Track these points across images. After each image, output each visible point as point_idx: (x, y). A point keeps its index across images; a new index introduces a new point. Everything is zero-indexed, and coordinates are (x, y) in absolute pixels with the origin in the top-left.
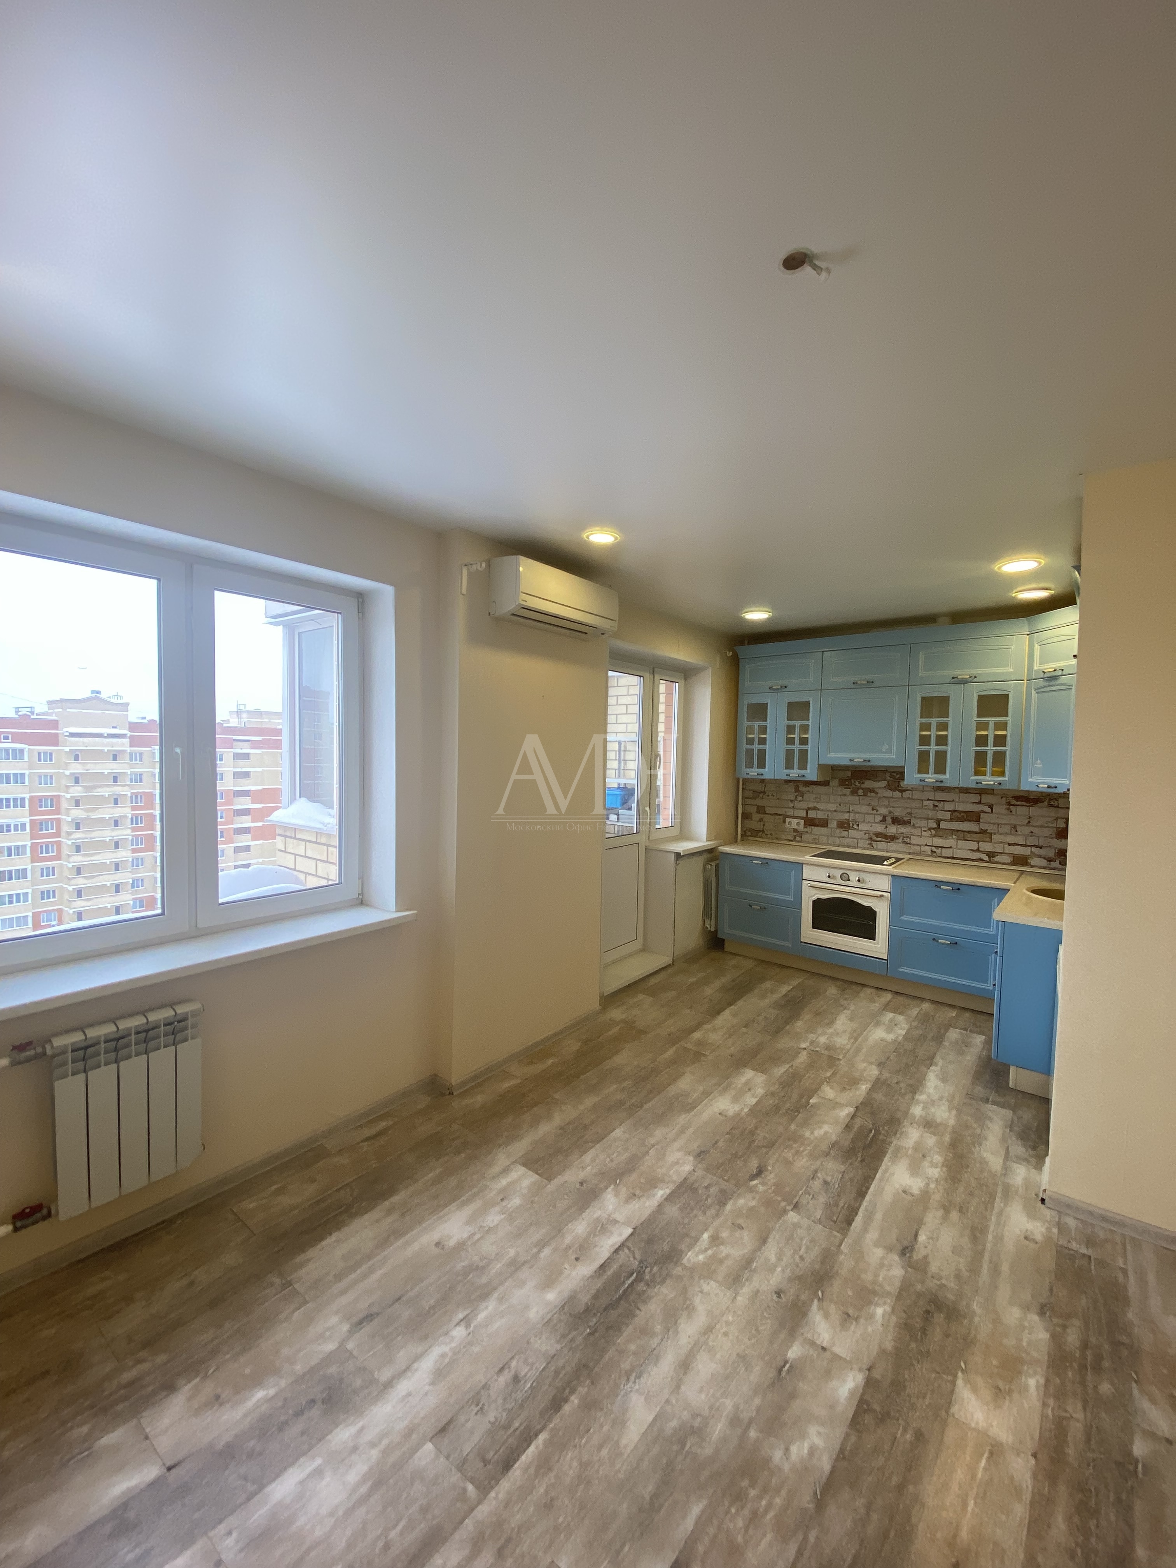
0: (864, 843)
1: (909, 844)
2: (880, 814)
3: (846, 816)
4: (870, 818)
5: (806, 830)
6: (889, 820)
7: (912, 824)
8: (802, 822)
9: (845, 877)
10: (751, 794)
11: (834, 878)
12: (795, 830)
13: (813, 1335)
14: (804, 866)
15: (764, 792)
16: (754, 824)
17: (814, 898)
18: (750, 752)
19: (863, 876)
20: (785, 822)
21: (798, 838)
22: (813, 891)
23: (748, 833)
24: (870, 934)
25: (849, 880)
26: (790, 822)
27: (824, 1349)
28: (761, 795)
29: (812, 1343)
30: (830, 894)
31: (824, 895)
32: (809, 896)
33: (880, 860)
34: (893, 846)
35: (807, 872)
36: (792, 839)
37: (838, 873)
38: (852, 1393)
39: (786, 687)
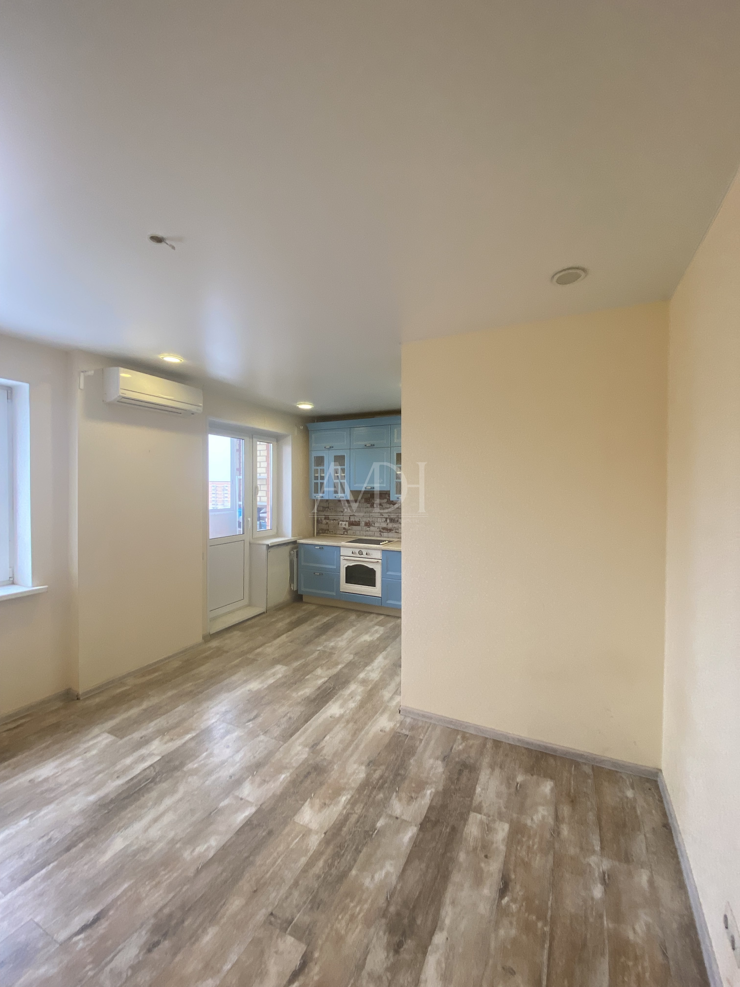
0: (378, 534)
1: (398, 533)
2: (384, 517)
3: (369, 519)
4: (379, 520)
5: (349, 528)
6: (388, 521)
7: (399, 522)
8: (347, 523)
9: (361, 553)
10: (321, 509)
11: (355, 553)
12: (344, 528)
13: (392, 812)
14: (341, 549)
15: (328, 507)
16: (323, 526)
17: (346, 566)
18: (316, 484)
19: (369, 551)
20: (339, 524)
21: (346, 533)
22: (345, 562)
23: (320, 532)
24: (372, 583)
25: (362, 554)
26: (341, 524)
27: (397, 818)
28: (327, 509)
29: (391, 816)
30: (353, 563)
31: (350, 564)
32: (344, 564)
33: (378, 542)
34: (391, 534)
35: (343, 552)
36: (343, 533)
37: (357, 551)
38: (410, 839)
39: (333, 447)
